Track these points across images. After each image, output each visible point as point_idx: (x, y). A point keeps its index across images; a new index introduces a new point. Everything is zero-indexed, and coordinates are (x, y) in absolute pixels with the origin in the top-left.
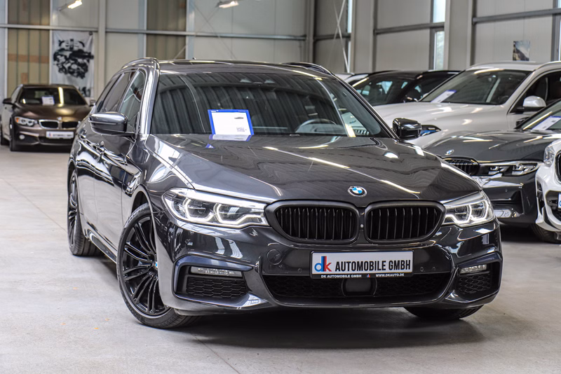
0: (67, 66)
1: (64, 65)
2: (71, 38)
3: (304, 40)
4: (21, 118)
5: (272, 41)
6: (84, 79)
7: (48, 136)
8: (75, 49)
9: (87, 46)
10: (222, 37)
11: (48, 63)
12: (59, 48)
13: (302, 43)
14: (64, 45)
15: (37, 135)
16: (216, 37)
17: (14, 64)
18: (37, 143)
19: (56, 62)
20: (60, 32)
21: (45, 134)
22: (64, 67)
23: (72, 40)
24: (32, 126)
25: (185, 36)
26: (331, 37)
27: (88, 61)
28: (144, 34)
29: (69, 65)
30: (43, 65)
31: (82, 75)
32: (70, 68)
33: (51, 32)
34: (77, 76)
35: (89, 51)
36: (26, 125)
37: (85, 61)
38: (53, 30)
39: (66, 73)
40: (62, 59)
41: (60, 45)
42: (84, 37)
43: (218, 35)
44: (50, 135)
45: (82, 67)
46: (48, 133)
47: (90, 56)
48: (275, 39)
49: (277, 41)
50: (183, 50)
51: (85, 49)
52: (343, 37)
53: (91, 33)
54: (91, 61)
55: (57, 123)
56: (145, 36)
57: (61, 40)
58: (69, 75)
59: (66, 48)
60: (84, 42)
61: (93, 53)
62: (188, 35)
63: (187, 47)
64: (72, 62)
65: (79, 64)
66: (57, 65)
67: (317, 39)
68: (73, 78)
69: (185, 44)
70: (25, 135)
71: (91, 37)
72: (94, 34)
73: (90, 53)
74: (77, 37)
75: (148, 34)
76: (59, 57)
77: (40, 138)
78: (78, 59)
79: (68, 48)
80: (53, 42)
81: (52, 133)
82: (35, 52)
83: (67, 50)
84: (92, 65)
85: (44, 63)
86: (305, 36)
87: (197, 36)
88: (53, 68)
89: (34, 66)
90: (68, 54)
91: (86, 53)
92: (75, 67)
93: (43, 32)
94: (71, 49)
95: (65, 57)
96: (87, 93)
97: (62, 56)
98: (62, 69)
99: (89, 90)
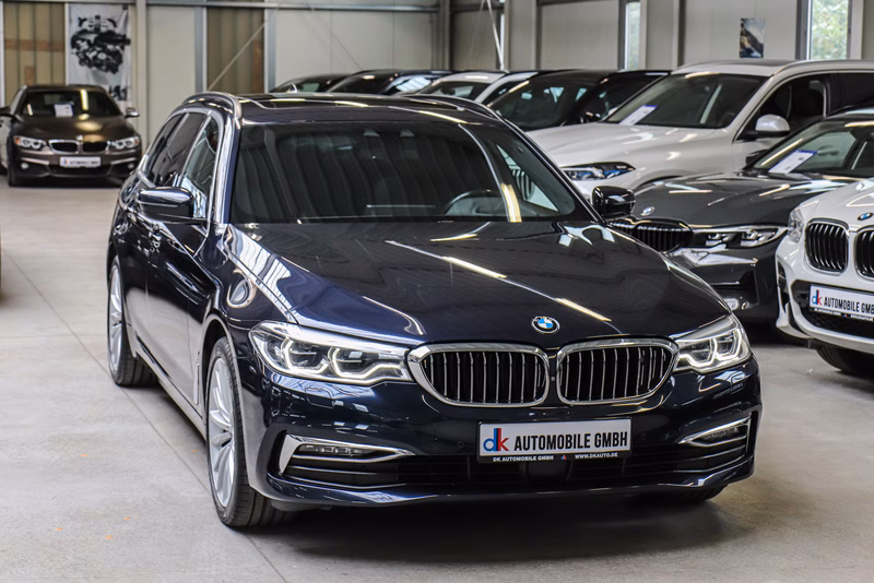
0: (91, 55)
1: (87, 54)
2: (97, 14)
3: (437, 12)
4: (23, 138)
5: (390, 15)
6: (117, 74)
7: (62, 164)
8: (103, 29)
9: (120, 25)
10: (317, 9)
11: (63, 50)
12: (79, 29)
13: (434, 15)
14: (86, 25)
15: (46, 163)
16: (309, 9)
17: (12, 53)
18: (47, 174)
19: (75, 50)
20: (79, 6)
21: (59, 161)
22: (86, 57)
23: (98, 17)
24: (39, 150)
25: (262, 9)
26: (475, 8)
27: (123, 48)
28: (203, 6)
29: (94, 53)
30: (57, 55)
31: (114, 69)
32: (95, 58)
33: (67, 6)
34: (106, 71)
35: (122, 33)
36: (31, 148)
37: (118, 47)
38: (69, 3)
39: (90, 66)
40: (84, 46)
41: (80, 24)
42: (116, 12)
43: (312, 7)
44: (65, 162)
45: (113, 57)
46: (62, 159)
47: (124, 41)
48: (394, 11)
49: (397, 16)
50: (260, 29)
51: (118, 30)
52: (493, 8)
53: (125, 7)
54: (127, 48)
55: (75, 145)
56: (205, 11)
57: (82, 17)
58: (94, 68)
59: (89, 29)
60: (116, 20)
61: (129, 36)
62: (268, 8)
63: (266, 25)
64: (98, 49)
65: (109, 53)
66: (77, 54)
67: (456, 10)
68: (101, 73)
69: (263, 21)
70: (29, 163)
71: (125, 12)
72: (130, 8)
73: (124, 36)
74: (106, 12)
75: (208, 8)
76: (79, 42)
77: (50, 166)
78: (107, 46)
79: (92, 29)
80: (71, 21)
81: (69, 160)
82: (43, 35)
83: (91, 33)
84: (128, 53)
85: (57, 51)
86: (437, 6)
87: (281, 9)
88: (71, 58)
89: (43, 57)
90: (92, 37)
91: (119, 35)
92: (103, 56)
93: (54, 6)
94: (97, 30)
95: (89, 42)
96: (122, 95)
97: (83, 40)
98: (84, 61)
99: (125, 91)
